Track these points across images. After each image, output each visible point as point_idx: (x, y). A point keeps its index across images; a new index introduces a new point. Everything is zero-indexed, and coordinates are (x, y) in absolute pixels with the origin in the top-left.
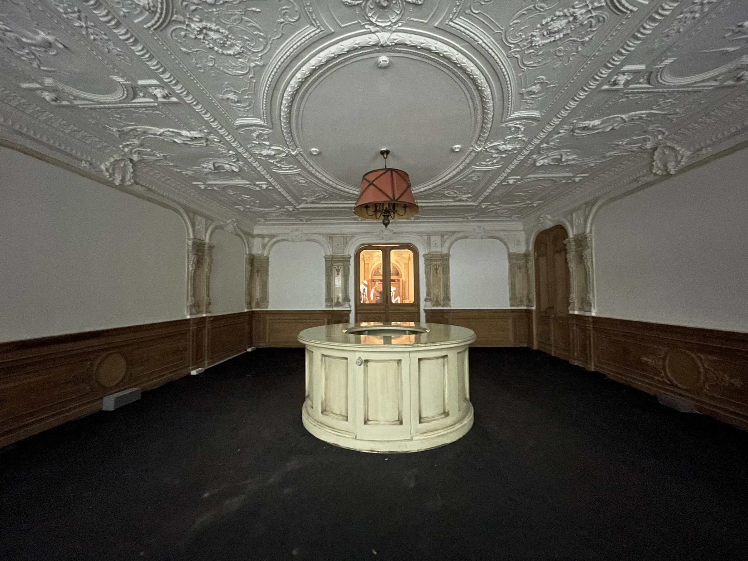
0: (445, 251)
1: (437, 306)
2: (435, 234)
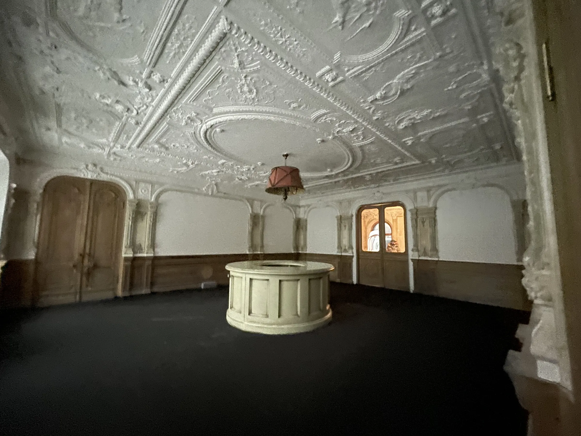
0: (431, 205)
1: (425, 256)
2: (421, 190)
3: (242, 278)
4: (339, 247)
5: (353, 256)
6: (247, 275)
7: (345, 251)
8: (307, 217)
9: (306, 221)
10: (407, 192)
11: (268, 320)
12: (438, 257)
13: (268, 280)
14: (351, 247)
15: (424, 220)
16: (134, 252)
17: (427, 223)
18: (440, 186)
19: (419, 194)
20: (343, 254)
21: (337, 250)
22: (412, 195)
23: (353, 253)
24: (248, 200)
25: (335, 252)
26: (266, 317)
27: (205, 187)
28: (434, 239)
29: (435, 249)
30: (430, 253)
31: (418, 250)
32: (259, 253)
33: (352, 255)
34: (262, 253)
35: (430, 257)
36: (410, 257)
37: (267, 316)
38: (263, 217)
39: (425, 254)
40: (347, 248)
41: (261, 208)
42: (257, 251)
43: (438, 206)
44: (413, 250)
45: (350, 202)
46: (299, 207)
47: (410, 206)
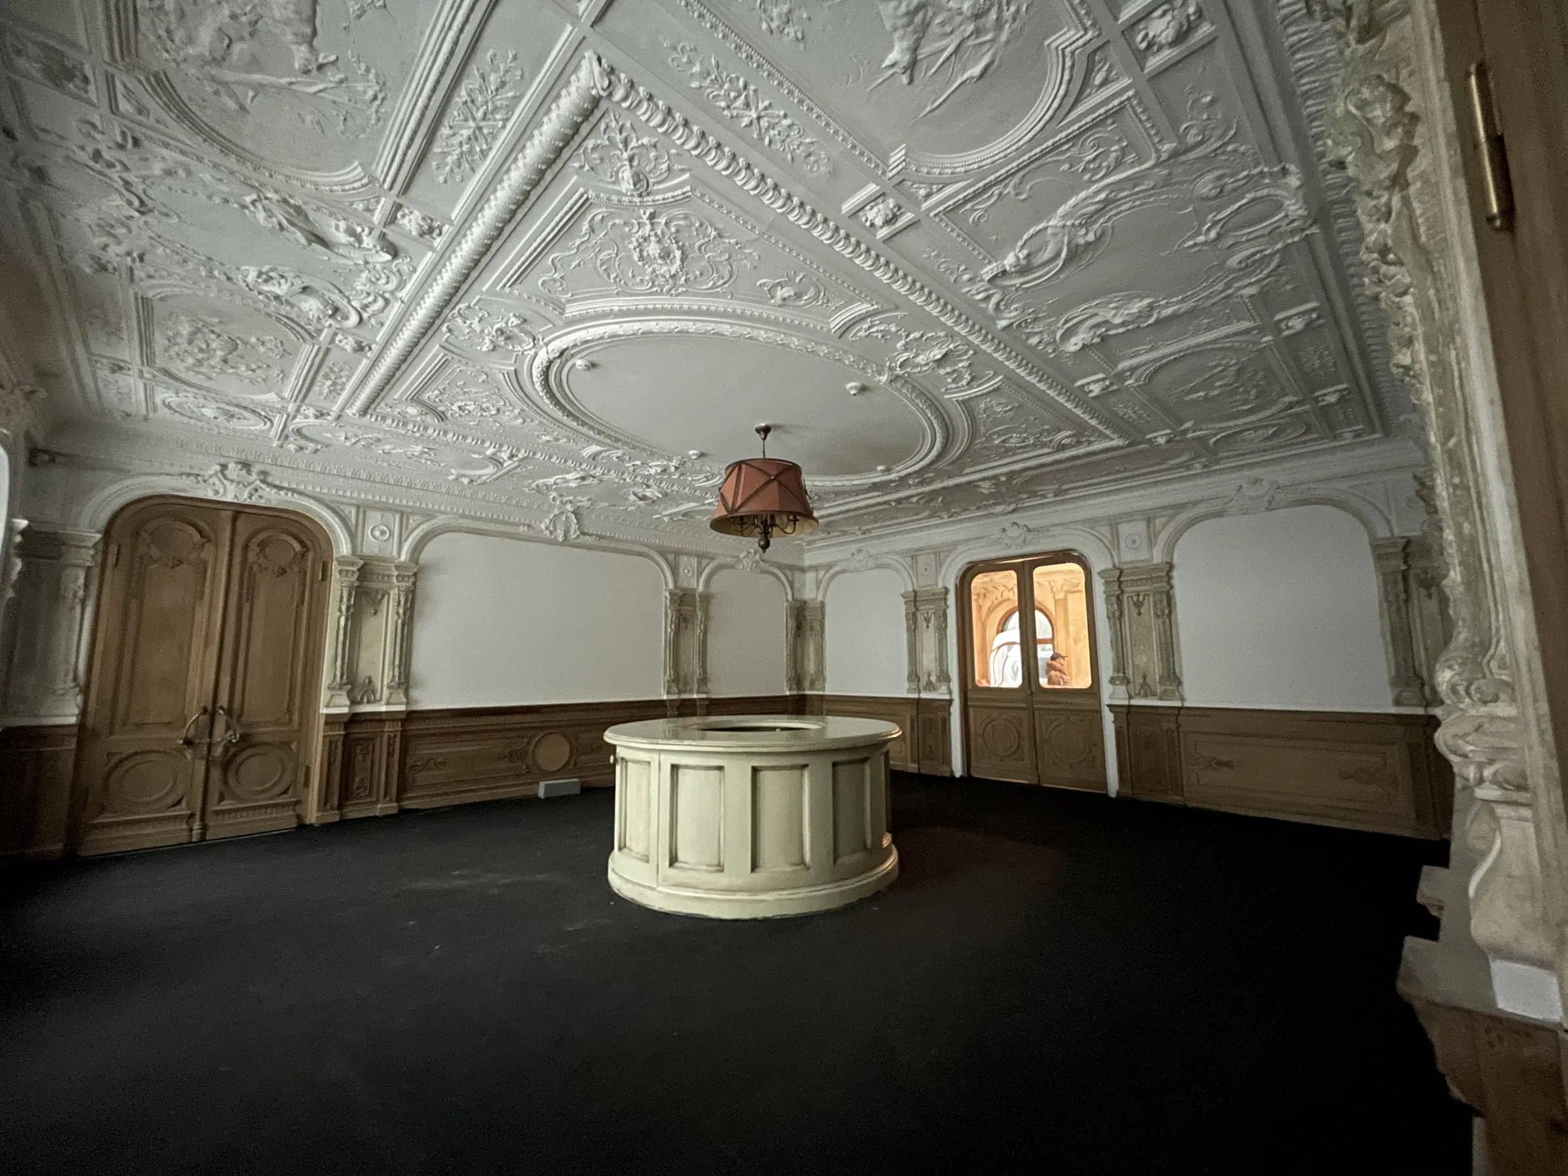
0: (1158, 558)
1: (1145, 696)
2: (1128, 517)
3: (649, 763)
4: (914, 676)
5: (950, 702)
6: (663, 756)
7: (930, 686)
8: (824, 597)
9: (822, 605)
10: (1093, 522)
11: (723, 880)
12: (1182, 699)
13: (720, 768)
14: (944, 677)
15: (1141, 598)
16: (353, 702)
17: (1148, 609)
18: (1180, 507)
19: (1124, 529)
20: (924, 695)
21: (906, 685)
22: (1105, 530)
23: (950, 693)
24: (663, 552)
25: (901, 690)
26: (717, 871)
27: (547, 521)
28: (1169, 649)
29: (1172, 677)
30: (1159, 689)
31: (1126, 681)
32: (695, 696)
33: (947, 697)
34: (704, 696)
35: (1161, 699)
36: (1106, 700)
37: (720, 868)
38: (706, 598)
39: (1146, 690)
40: (933, 679)
41: (700, 574)
42: (691, 691)
43: (1175, 561)
44: (1112, 681)
45: (939, 554)
46: (803, 570)
47: (1099, 564)
